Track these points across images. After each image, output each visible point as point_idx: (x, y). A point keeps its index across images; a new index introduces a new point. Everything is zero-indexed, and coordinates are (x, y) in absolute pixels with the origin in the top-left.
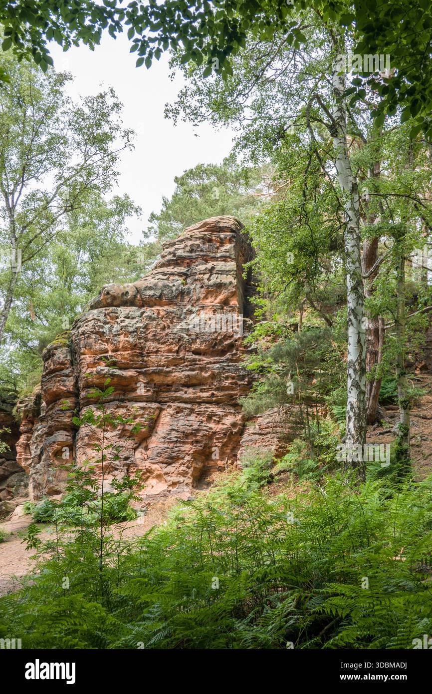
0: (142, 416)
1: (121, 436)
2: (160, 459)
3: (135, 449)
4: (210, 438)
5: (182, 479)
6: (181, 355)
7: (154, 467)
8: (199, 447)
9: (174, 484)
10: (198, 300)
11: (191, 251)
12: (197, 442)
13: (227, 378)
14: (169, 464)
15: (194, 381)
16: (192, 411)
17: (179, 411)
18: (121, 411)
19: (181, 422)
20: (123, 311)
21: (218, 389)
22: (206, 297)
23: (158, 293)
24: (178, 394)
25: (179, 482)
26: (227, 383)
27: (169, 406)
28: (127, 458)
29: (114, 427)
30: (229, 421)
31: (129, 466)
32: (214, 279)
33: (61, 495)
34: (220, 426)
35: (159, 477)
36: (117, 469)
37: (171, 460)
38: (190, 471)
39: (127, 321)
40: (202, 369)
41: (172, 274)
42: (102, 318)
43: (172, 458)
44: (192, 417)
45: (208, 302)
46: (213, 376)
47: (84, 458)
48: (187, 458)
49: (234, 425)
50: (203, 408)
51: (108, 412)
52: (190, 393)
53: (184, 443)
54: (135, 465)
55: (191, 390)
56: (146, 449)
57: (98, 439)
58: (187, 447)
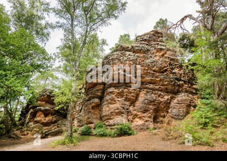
0: (134, 93)
1: (125, 100)
2: (141, 110)
3: (130, 106)
4: (159, 104)
5: (149, 119)
6: (149, 71)
7: (138, 113)
8: (155, 107)
9: (146, 121)
10: (154, 53)
11: (149, 38)
12: (155, 105)
13: (166, 81)
14: (144, 113)
15: (153, 82)
16: (152, 93)
17: (148, 92)
18: (126, 90)
19: (149, 97)
20: (128, 53)
21: (162, 85)
22: (156, 53)
23: (140, 49)
24: (147, 86)
25: (148, 120)
26: (166, 83)
27: (143, 90)
28: (127, 109)
29: (122, 96)
30: (166, 97)
31: (128, 112)
32: (159, 47)
33: (93, 124)
34: (163, 99)
35: (140, 118)
36: (123, 113)
37: (145, 111)
38: (152, 116)
39: (130, 56)
40: (156, 77)
41: (144, 44)
42: (120, 54)
43: (145, 110)
44: (153, 95)
45: (157, 54)
46: (161, 80)
47: (108, 108)
48: (151, 111)
49: (168, 99)
50: (156, 92)
51: (121, 90)
52: (151, 86)
53: (150, 105)
54: (130, 112)
55: (151, 85)
56: (134, 106)
57: (115, 101)
58: (151, 107)
